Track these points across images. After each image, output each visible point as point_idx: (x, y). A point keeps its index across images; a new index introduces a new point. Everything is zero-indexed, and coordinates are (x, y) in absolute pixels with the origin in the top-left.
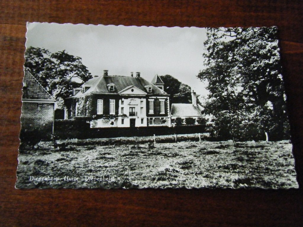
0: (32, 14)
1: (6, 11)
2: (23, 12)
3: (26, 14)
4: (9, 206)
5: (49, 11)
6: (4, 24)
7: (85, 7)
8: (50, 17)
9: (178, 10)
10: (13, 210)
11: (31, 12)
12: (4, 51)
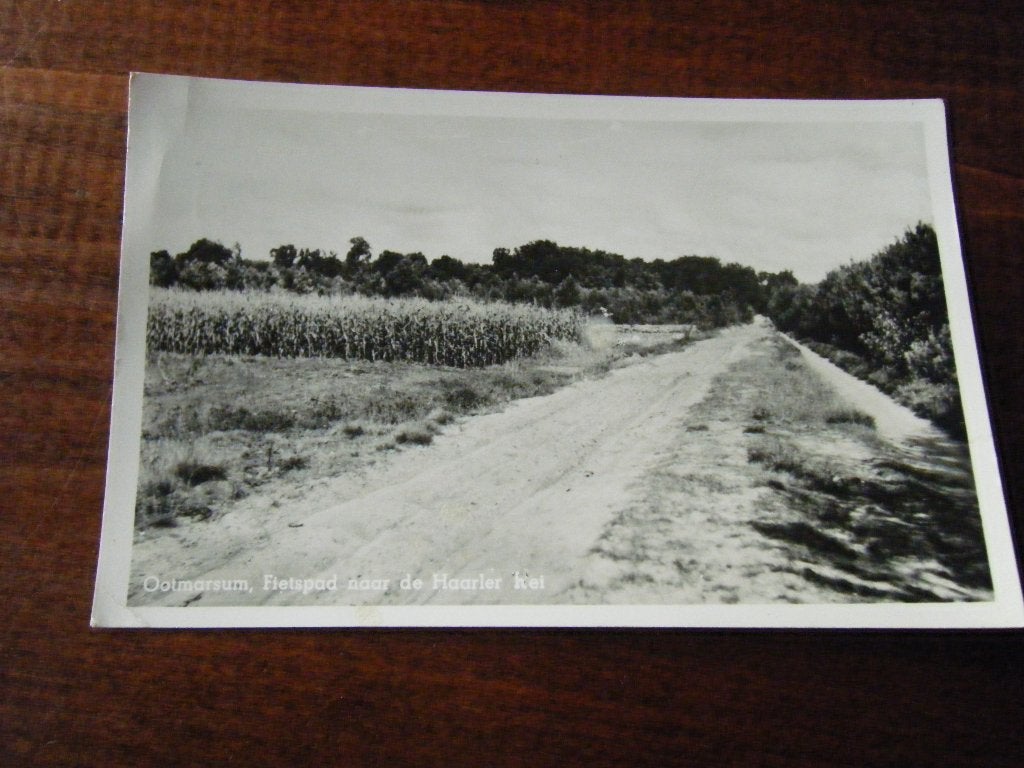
0: (209, 49)
1: (127, 35)
2: (180, 41)
3: (192, 48)
4: (109, 659)
5: (263, 43)
6: (119, 74)
7: (379, 35)
8: (266, 61)
9: (680, 62)
10: (120, 672)
11: (205, 40)
12: (115, 161)
